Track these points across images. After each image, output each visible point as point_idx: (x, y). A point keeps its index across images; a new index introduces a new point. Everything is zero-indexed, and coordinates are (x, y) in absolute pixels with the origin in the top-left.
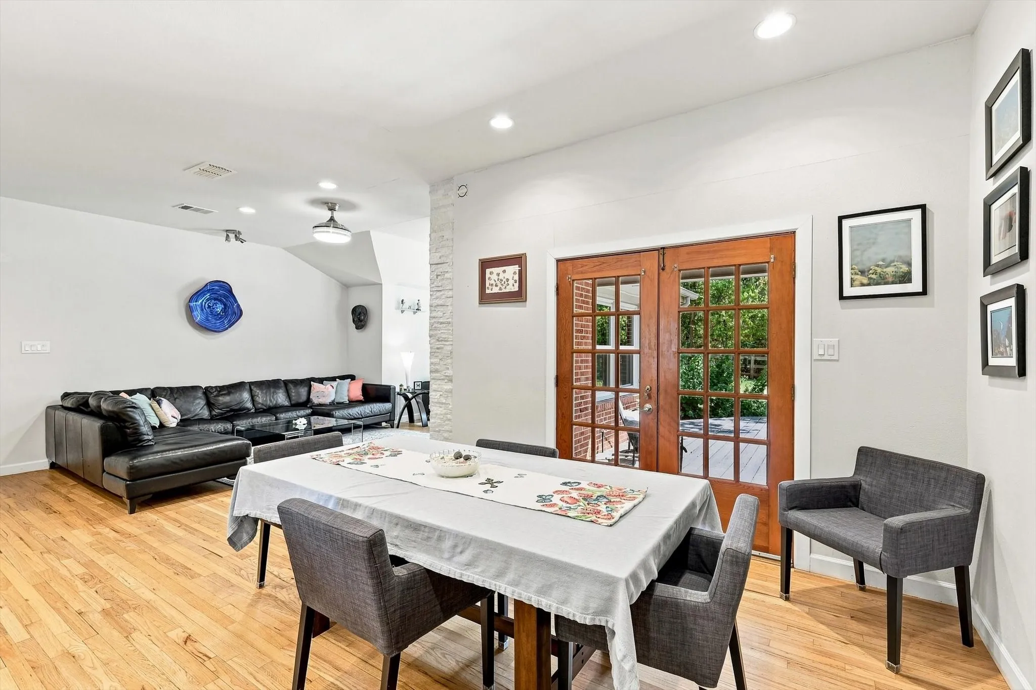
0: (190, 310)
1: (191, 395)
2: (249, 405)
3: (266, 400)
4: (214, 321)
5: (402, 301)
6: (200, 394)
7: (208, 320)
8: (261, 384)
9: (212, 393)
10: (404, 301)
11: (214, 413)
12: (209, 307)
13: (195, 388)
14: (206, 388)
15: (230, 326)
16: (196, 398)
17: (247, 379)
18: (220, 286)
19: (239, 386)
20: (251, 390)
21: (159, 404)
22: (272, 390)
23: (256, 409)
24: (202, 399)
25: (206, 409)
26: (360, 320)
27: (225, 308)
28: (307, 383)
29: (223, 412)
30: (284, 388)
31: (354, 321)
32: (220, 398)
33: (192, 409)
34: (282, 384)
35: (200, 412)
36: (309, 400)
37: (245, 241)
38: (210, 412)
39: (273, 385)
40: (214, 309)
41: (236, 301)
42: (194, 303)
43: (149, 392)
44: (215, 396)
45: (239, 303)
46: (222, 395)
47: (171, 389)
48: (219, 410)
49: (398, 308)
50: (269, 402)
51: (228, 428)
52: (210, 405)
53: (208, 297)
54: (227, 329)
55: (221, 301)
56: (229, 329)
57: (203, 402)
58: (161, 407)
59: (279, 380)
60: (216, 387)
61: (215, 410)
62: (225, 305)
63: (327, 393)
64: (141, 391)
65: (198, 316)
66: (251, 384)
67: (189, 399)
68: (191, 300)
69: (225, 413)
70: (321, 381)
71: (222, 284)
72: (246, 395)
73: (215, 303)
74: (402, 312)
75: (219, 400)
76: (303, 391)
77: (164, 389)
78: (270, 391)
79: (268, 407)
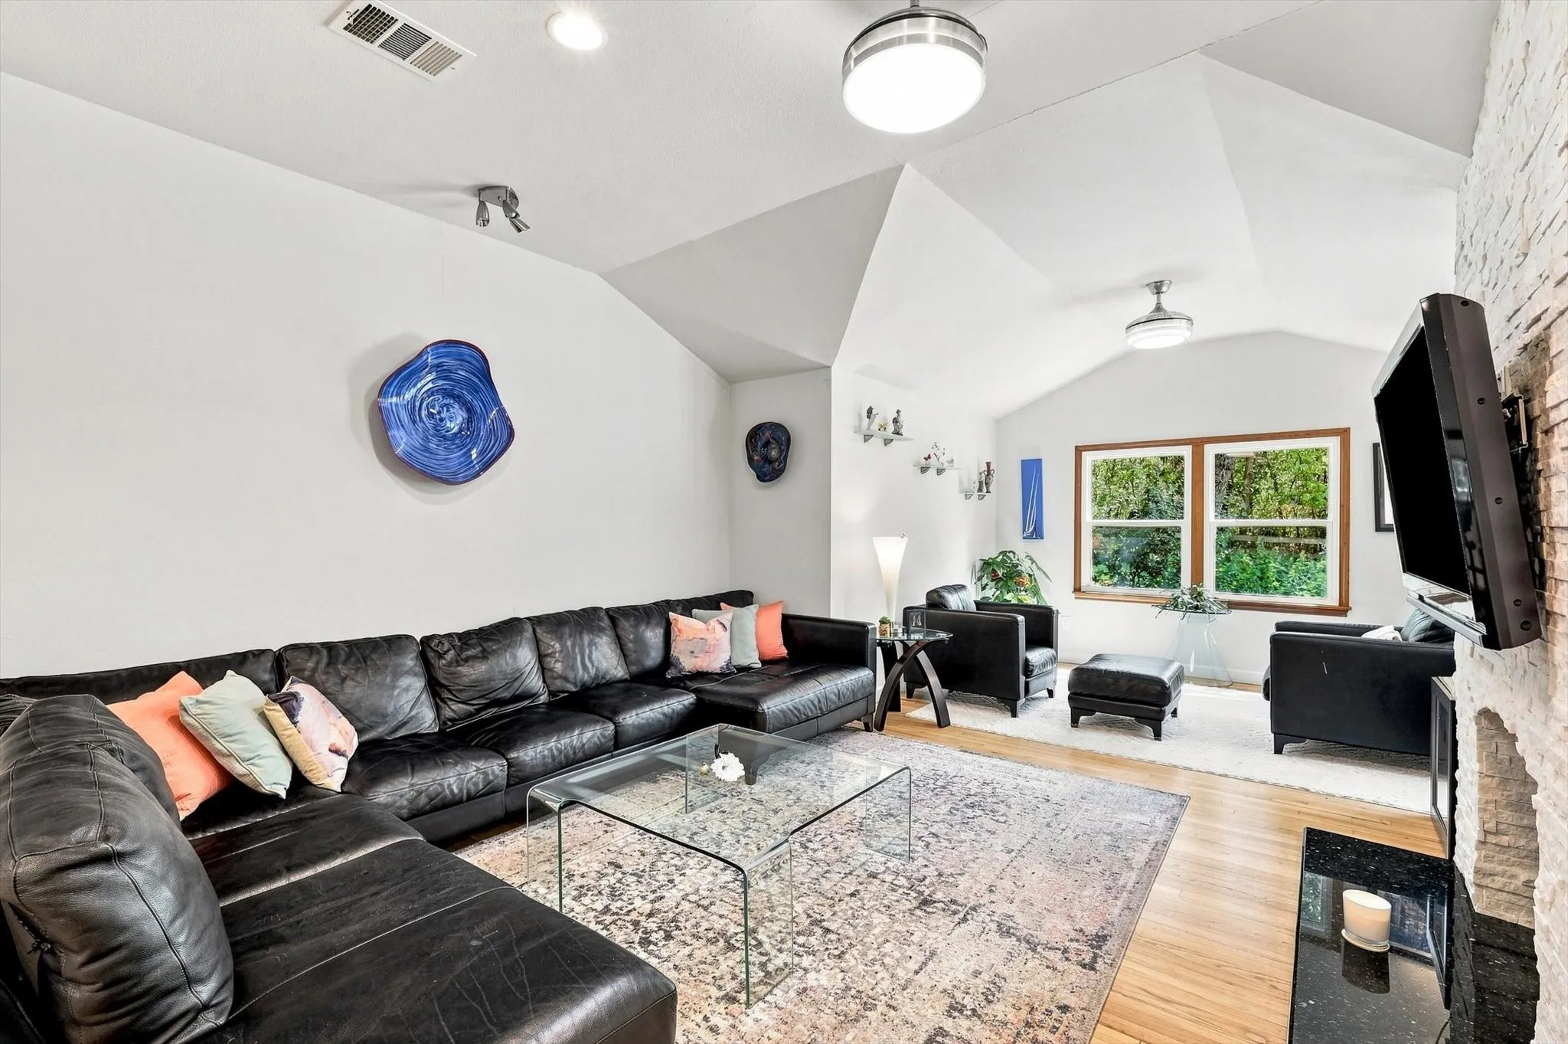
0: (381, 422)
1: (386, 666)
2: (535, 682)
3: (573, 668)
4: (442, 453)
5: (870, 411)
6: (410, 661)
7: (427, 450)
8: (556, 622)
9: (441, 656)
10: (874, 412)
11: (448, 713)
12: (431, 415)
13: (394, 643)
14: (426, 641)
15: (486, 466)
16: (397, 675)
17: (525, 610)
18: (460, 358)
19: (506, 631)
20: (537, 642)
21: (291, 714)
22: (586, 639)
23: (551, 694)
24: (416, 675)
25: (427, 703)
26: (768, 460)
27: (470, 420)
28: (660, 613)
29: (471, 708)
30: (610, 632)
31: (751, 460)
32: (463, 669)
33: (391, 709)
34: (606, 622)
35: (413, 713)
36: (667, 661)
37: (527, 227)
38: (438, 709)
39: (585, 620)
40: (441, 420)
41: (497, 402)
42: (394, 400)
43: (267, 663)
44: (450, 664)
45: (505, 405)
46: (466, 660)
47: (330, 647)
48: (461, 705)
49: (858, 430)
50: (581, 672)
51: (497, 777)
52: (435, 688)
53: (430, 385)
54: (477, 475)
55: (458, 398)
56: (485, 476)
57: (418, 684)
58: (295, 723)
59: (595, 610)
60: (449, 635)
61: (450, 703)
62: (470, 410)
63: (711, 641)
64: (240, 662)
65: (403, 440)
66: (537, 621)
67: (379, 679)
68: (384, 389)
69: (478, 711)
70: (687, 607)
71: (464, 350)
72: (524, 656)
73: (446, 405)
74: (867, 438)
75: (459, 675)
76: (653, 636)
77: (310, 649)
78: (582, 639)
79: (579, 684)
